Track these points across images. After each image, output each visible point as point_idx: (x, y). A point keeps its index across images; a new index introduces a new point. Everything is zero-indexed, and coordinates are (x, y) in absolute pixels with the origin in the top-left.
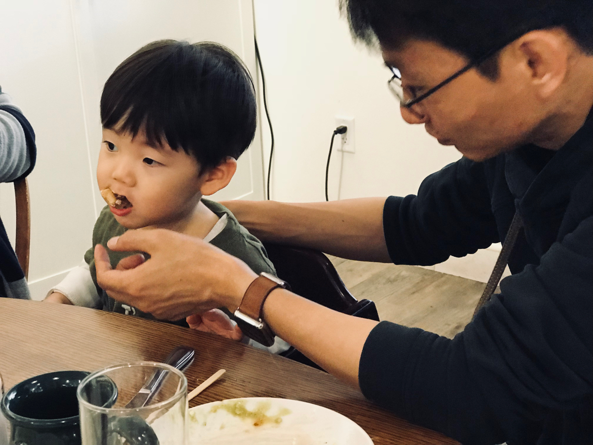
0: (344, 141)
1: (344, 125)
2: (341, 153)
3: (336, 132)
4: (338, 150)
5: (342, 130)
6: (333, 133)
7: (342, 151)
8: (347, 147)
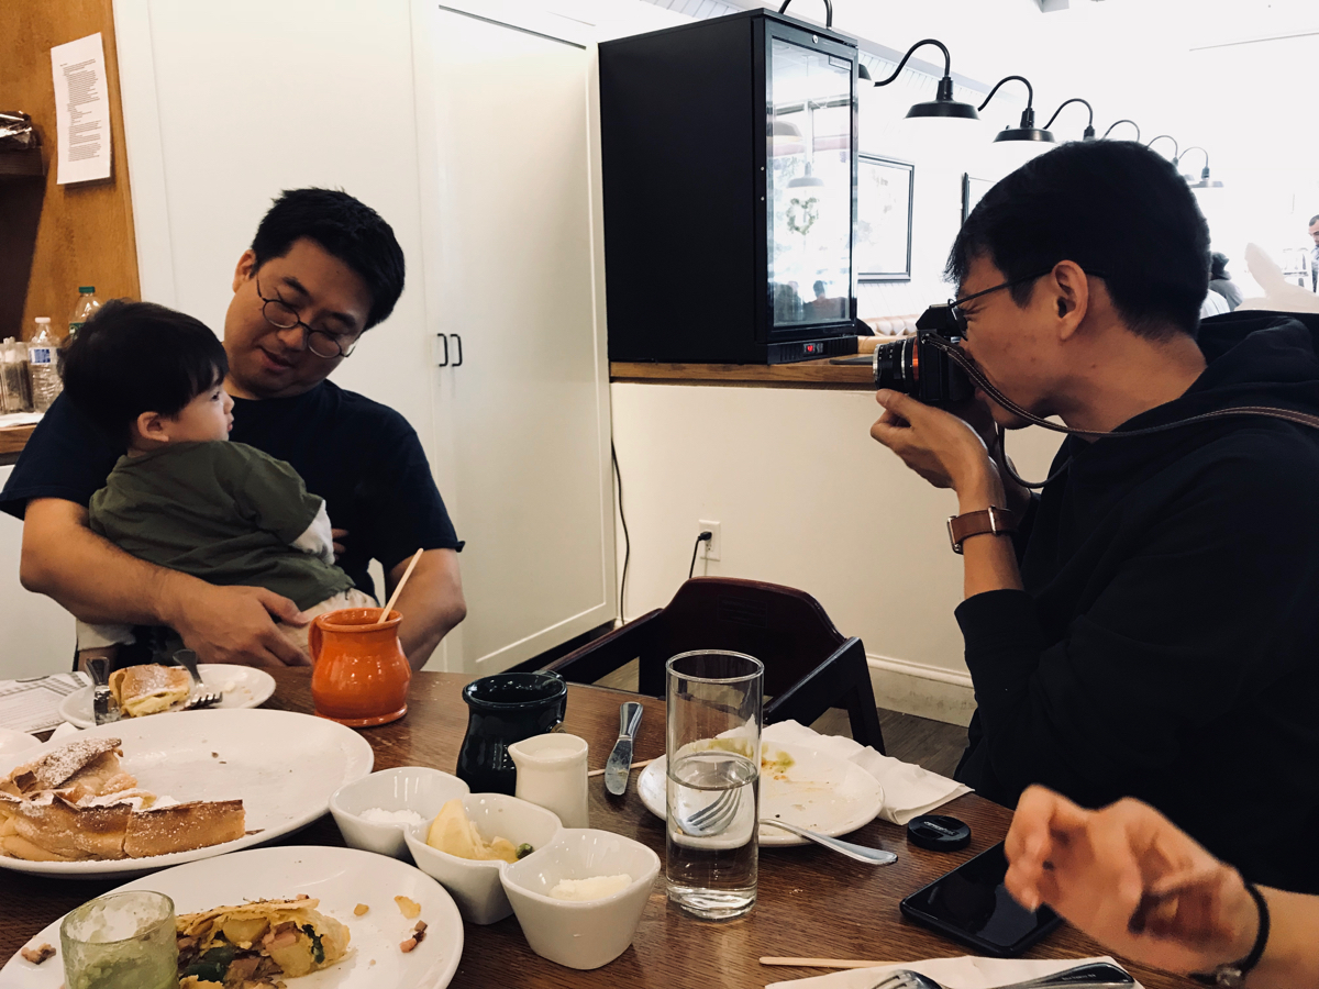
0: (708, 548)
1: (709, 531)
2: (704, 561)
3: (700, 538)
4: (702, 558)
5: (706, 537)
6: (696, 539)
7: (706, 559)
8: (711, 555)
